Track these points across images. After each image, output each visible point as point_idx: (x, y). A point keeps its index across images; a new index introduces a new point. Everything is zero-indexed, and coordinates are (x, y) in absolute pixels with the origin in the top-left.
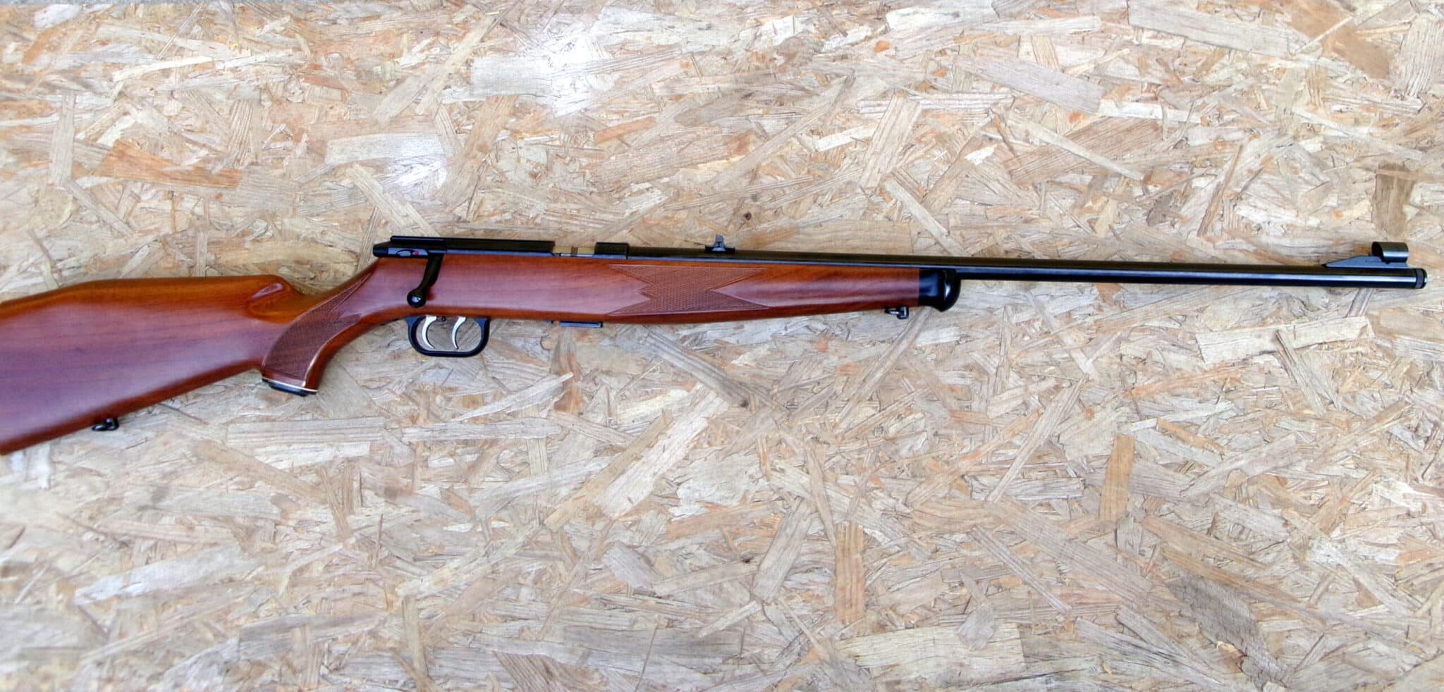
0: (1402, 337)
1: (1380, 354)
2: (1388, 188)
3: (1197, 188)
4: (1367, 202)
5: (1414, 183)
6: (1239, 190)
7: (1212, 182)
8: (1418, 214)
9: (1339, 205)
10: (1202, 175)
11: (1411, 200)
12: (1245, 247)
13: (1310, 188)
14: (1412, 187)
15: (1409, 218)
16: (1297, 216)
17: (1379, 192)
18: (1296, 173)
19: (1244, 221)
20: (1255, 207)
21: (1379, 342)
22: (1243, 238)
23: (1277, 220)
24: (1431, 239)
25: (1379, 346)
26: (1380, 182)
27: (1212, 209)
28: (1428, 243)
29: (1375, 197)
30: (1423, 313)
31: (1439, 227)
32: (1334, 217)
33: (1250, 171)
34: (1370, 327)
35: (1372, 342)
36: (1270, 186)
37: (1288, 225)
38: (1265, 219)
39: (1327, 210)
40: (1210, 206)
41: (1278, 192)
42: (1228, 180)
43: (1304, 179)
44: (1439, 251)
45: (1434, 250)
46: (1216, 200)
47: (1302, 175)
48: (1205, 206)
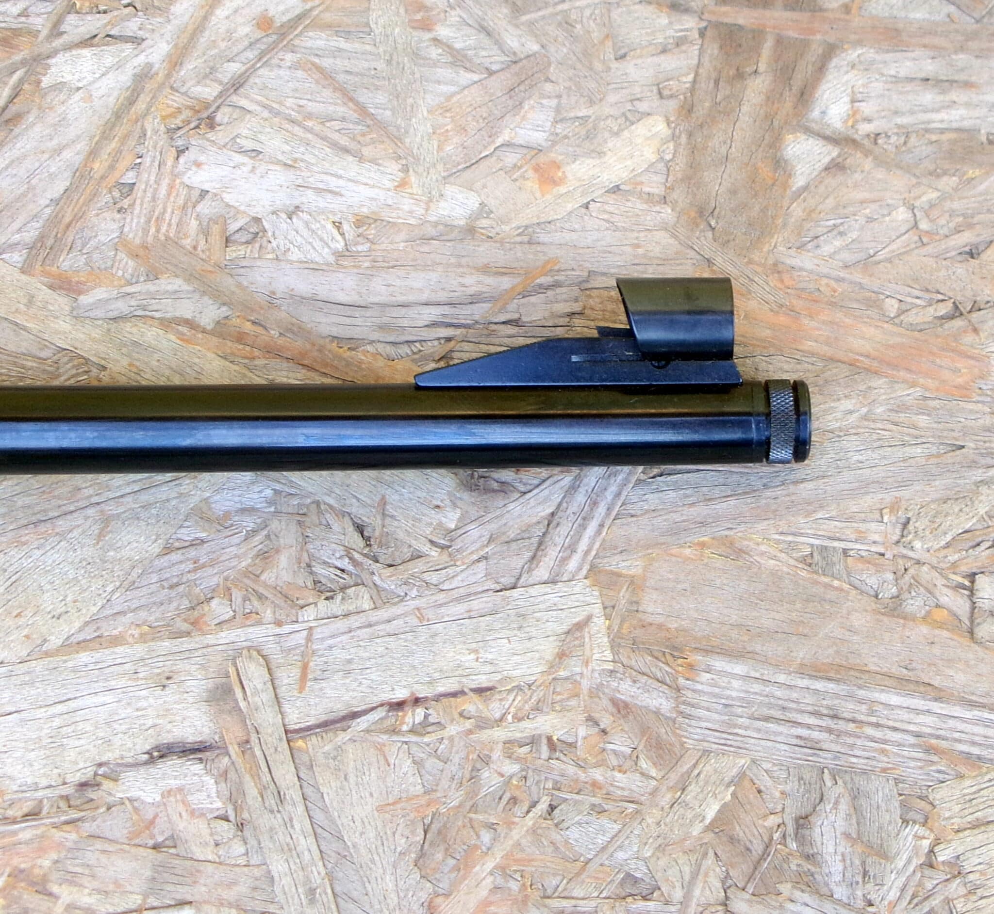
0: (719, 663)
1: (621, 743)
2: (740, 75)
3: (58, 87)
4: (659, 126)
5: (830, 51)
6: (209, 91)
7: (118, 66)
8: (835, 167)
9: (555, 140)
10: (89, 42)
11: (815, 114)
12: (186, 309)
13: (466, 77)
14: (821, 69)
15: (799, 181)
16: (403, 184)
17: (706, 86)
18: (426, 26)
19: (205, 208)
20: (255, 153)
21: (626, 690)
22: (190, 277)
23: (321, 202)
24: (868, 263)
25: (622, 708)
26: (713, 49)
27: (98, 167)
28: (857, 276)
29: (688, 109)
30: (807, 562)
31: (902, 214)
32: (532, 184)
33: (264, 23)
34: (600, 623)
35: (595, 692)
36: (326, 76)
37: (360, 222)
38: (283, 199)
39: (511, 158)
40: (93, 154)
41: (348, 97)
42: (176, 61)
43: (449, 48)
44: (891, 306)
45: (873, 302)
46: (120, 131)
47: (443, 32)
48: (73, 156)
